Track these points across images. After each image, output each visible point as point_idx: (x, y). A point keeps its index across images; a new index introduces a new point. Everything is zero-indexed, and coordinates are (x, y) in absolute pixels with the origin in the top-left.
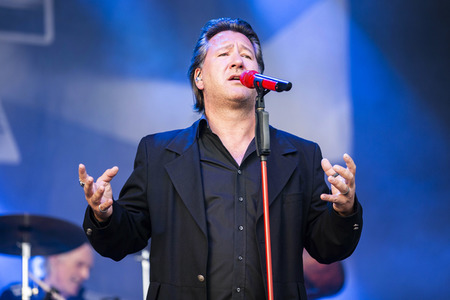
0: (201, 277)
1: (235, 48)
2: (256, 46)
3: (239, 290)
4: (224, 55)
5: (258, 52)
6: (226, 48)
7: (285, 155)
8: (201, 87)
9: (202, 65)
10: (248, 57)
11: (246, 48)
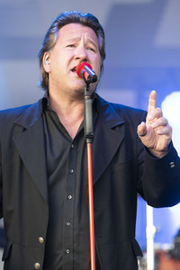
0: (41, 239)
1: (82, 41)
2: (101, 38)
3: (68, 251)
4: (71, 46)
5: (101, 45)
6: (74, 40)
7: (114, 129)
8: (47, 71)
9: (51, 51)
10: (92, 49)
11: (91, 42)
